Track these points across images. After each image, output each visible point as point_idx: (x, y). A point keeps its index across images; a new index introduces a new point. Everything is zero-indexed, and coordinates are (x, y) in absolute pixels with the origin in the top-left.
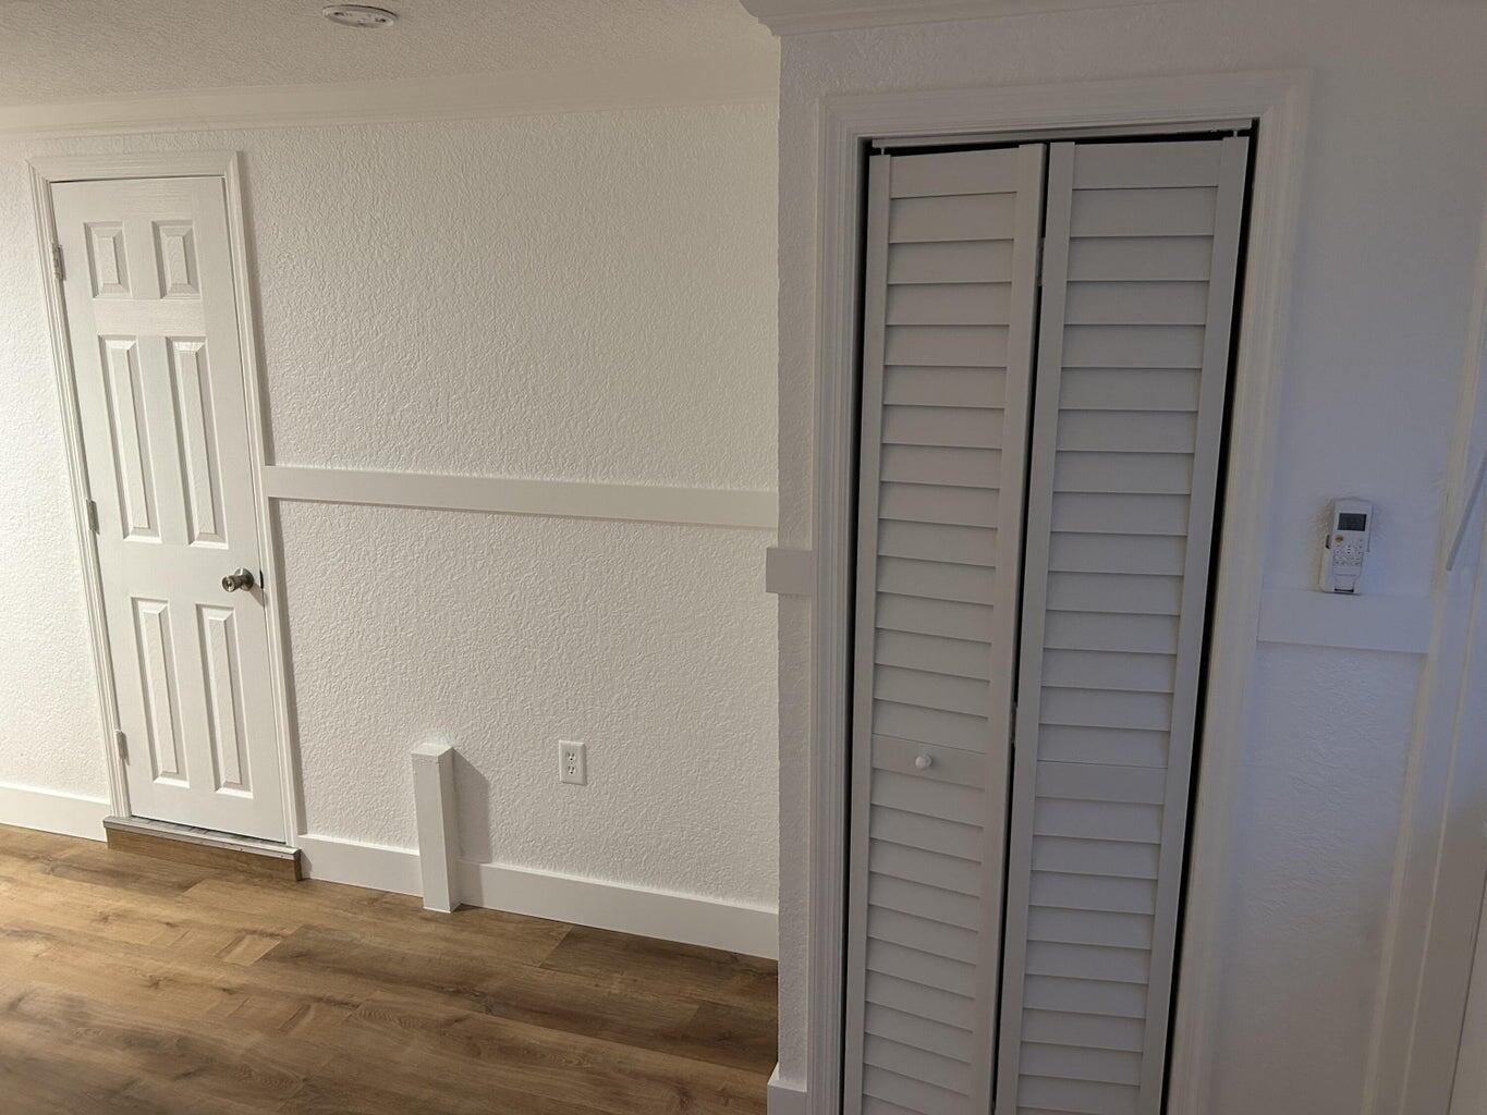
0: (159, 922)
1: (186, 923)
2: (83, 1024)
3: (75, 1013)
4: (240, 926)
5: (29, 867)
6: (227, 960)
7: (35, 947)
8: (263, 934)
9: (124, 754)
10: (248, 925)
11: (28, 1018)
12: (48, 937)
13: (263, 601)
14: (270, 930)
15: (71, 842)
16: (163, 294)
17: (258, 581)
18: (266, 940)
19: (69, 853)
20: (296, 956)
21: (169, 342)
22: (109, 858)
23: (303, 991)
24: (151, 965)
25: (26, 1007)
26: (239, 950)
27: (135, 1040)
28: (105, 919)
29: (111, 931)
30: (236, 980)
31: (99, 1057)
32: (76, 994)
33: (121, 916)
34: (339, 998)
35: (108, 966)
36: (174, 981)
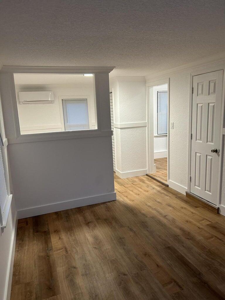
0: (190, 212)
1: (195, 213)
2: (174, 223)
3: (174, 221)
4: (205, 218)
5: (173, 196)
6: (200, 222)
7: (170, 208)
8: (208, 220)
9: (191, 181)
10: (206, 218)
11: (167, 219)
12: (173, 208)
13: (219, 155)
14: (210, 220)
15: (181, 194)
16: (209, 94)
17: (218, 151)
18: (209, 222)
19: (179, 195)
20: (213, 227)
21: (209, 104)
22: (186, 198)
23: (213, 234)
24: (187, 218)
25: (167, 217)
26: (203, 221)
27: (181, 229)
28: (182, 208)
29: (183, 210)
30: (201, 227)
31: (175, 229)
32: (175, 218)
33: (185, 208)
34: (220, 238)
35: (181, 216)
36: (190, 222)
